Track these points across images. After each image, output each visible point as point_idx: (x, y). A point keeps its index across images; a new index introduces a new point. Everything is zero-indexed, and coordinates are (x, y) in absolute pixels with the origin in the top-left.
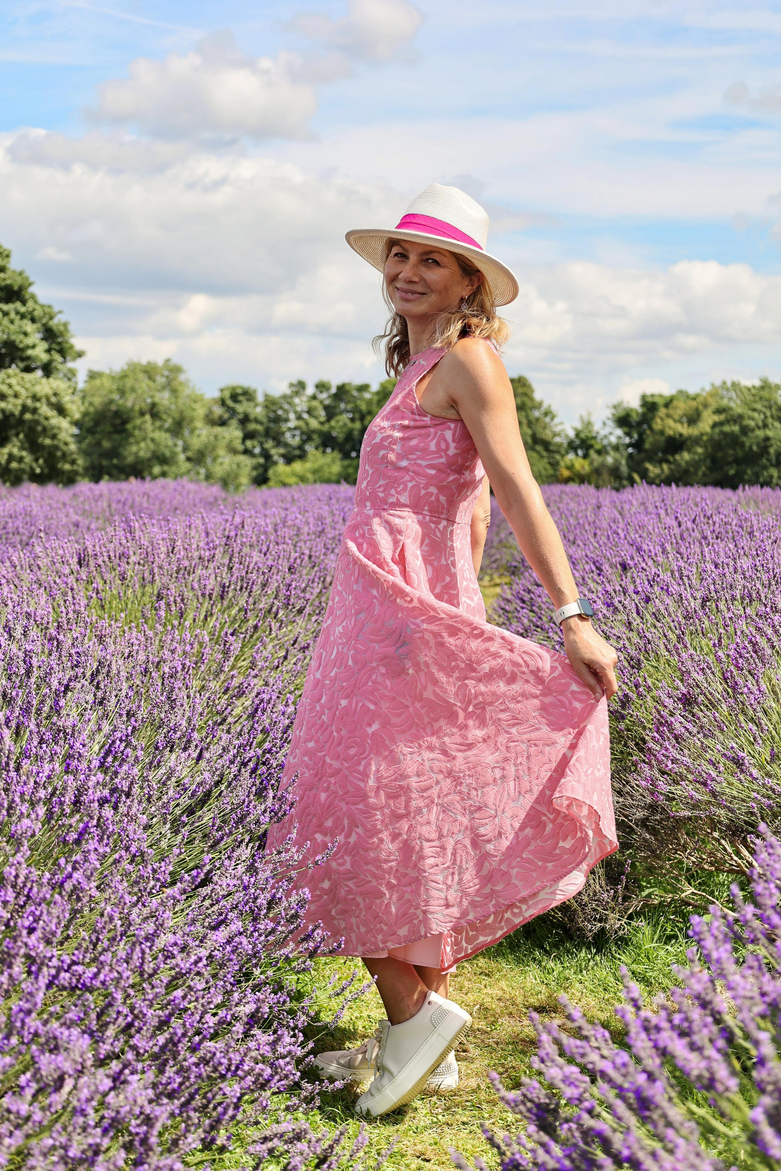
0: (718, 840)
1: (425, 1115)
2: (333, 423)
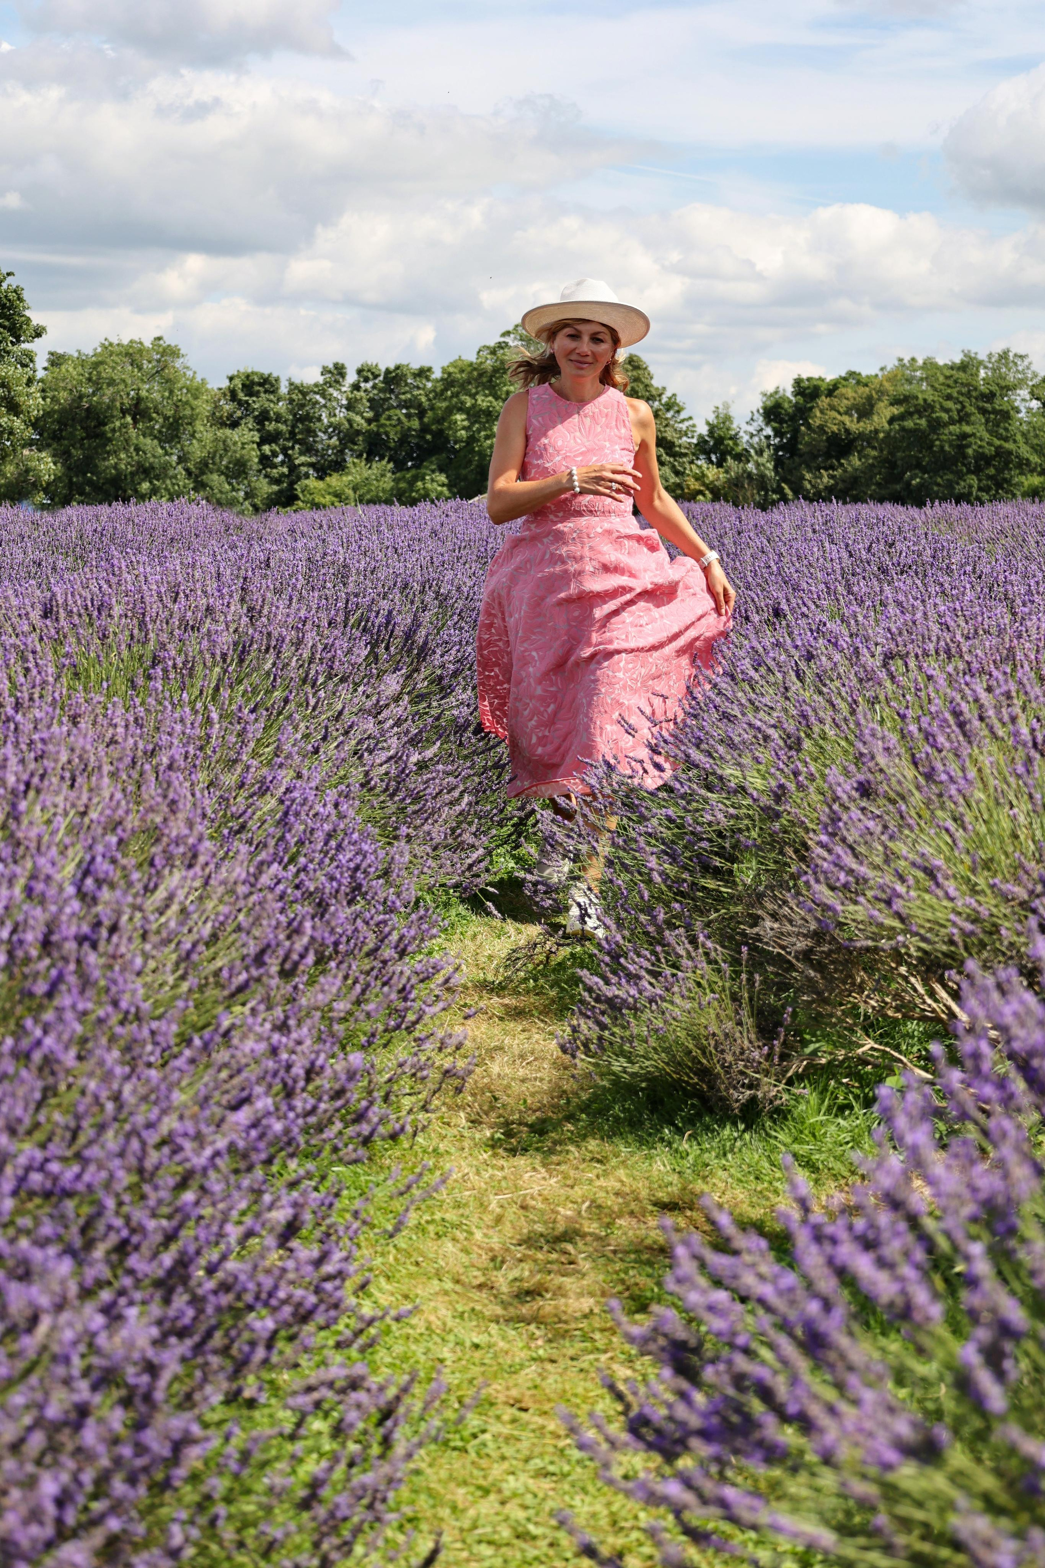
0: (905, 979)
1: (522, 1349)
2: (383, 420)
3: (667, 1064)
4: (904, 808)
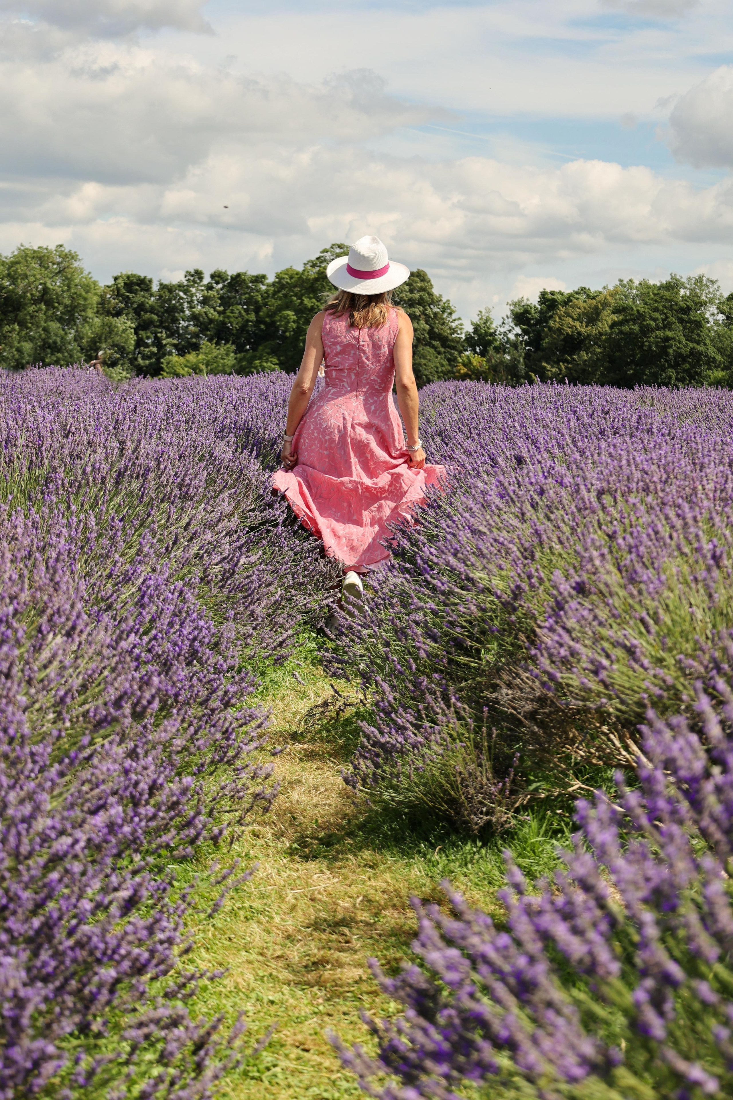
0: (607, 735)
1: (306, 1005)
2: (228, 313)
3: (425, 795)
4: (611, 601)
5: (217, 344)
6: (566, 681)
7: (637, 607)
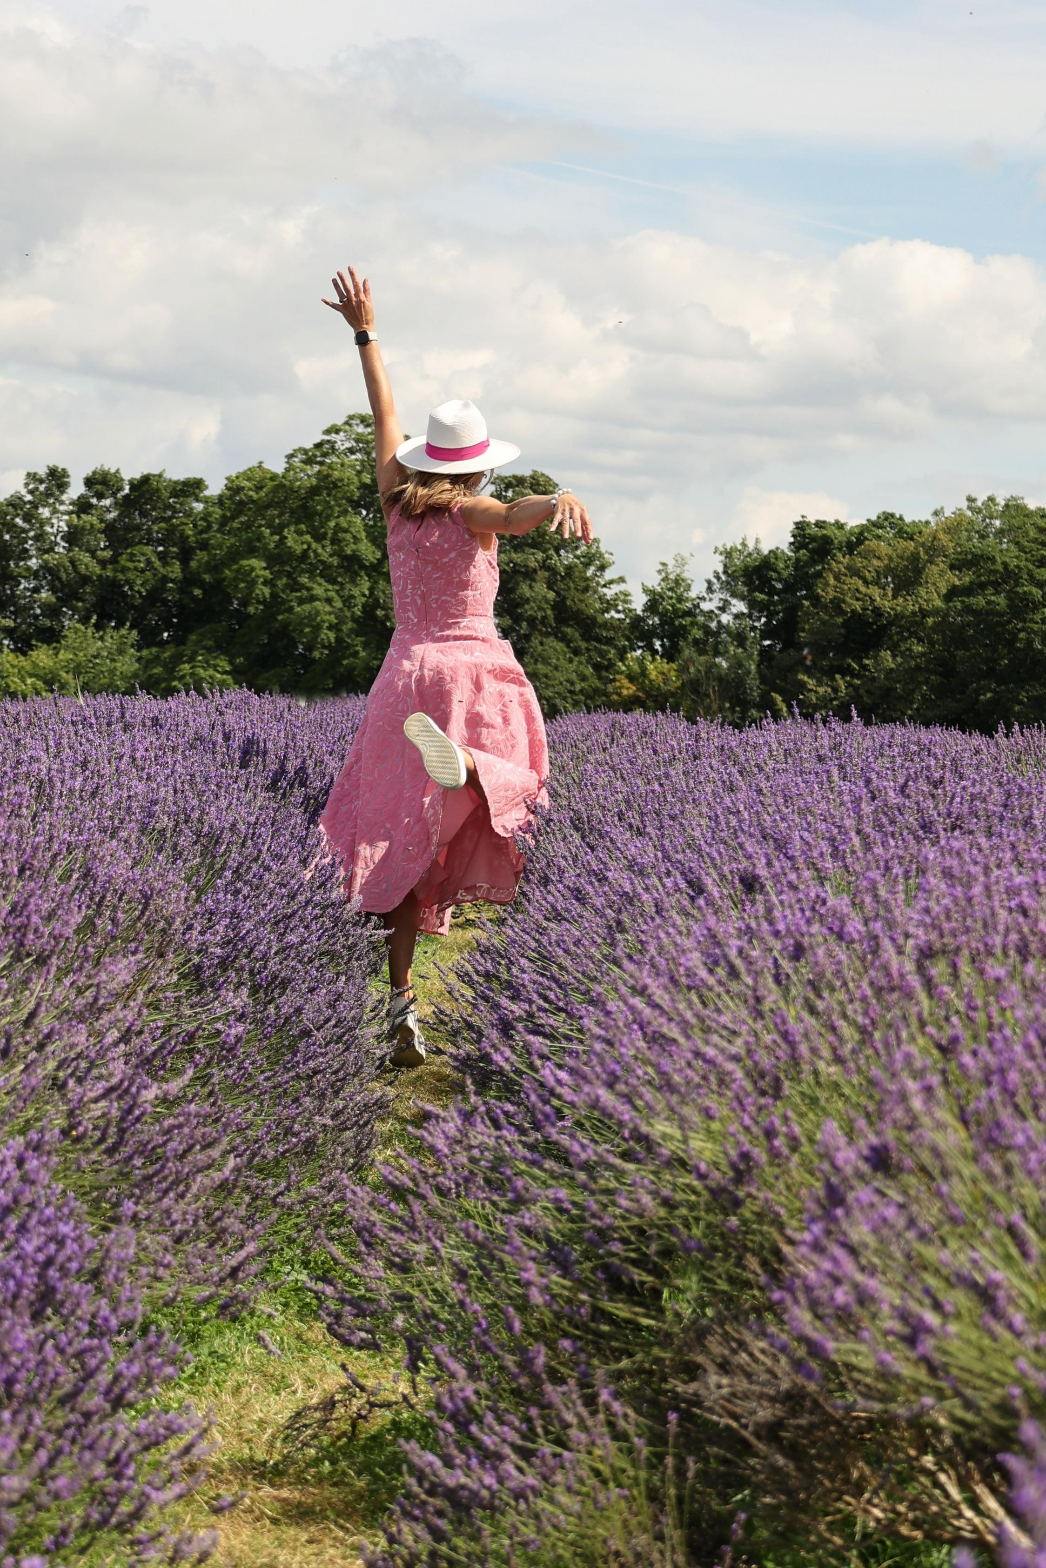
0: (931, 1475)
2: (123, 560)
4: (945, 1189)
5: (98, 626)
6: (845, 1358)
7: (1000, 1200)
